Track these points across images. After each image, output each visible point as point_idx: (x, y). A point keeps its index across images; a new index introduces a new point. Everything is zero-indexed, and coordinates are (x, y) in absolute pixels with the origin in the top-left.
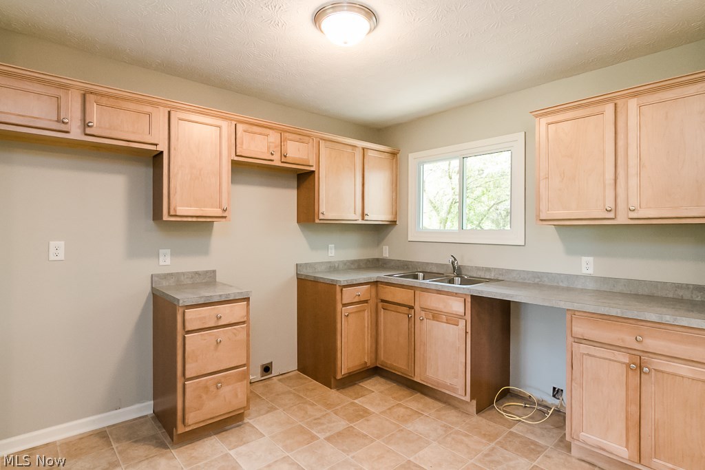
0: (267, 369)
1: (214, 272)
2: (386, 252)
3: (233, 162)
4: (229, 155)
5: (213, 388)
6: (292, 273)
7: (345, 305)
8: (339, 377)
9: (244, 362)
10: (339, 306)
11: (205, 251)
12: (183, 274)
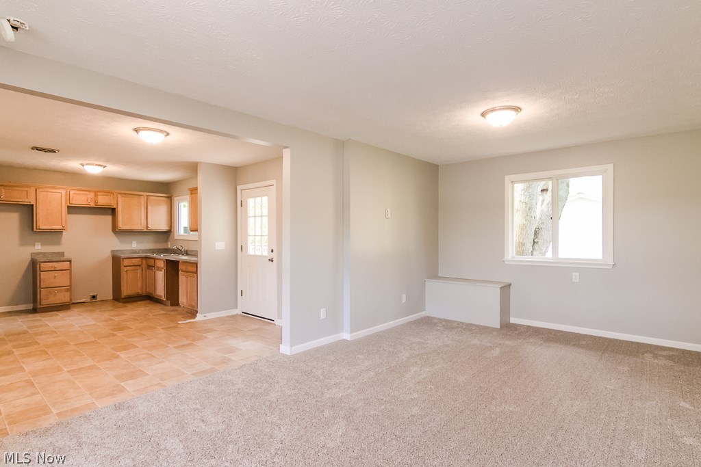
0: (94, 297)
1: (63, 253)
2: (169, 246)
3: (68, 206)
4: (66, 203)
5: (53, 293)
6: (109, 254)
7: (125, 266)
8: (123, 297)
9: (68, 284)
10: (122, 267)
11: (59, 243)
12: (47, 253)
